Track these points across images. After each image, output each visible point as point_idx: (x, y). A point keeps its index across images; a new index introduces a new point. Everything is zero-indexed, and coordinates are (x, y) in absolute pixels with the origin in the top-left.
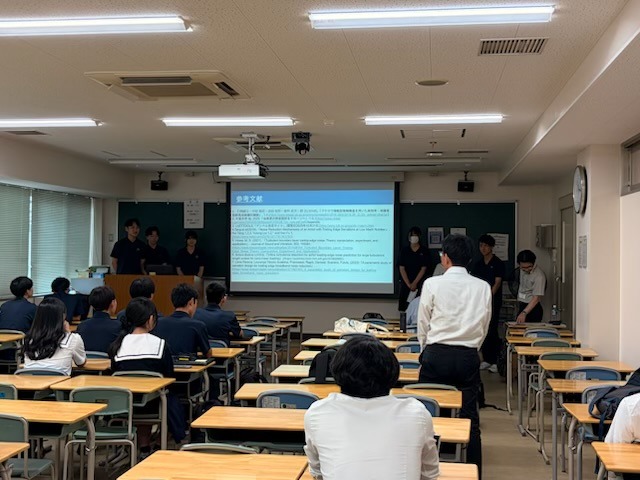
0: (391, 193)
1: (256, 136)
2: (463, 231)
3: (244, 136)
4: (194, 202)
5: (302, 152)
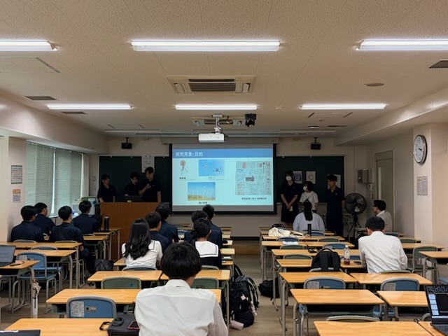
0: (271, 150)
1: (221, 116)
2: (314, 173)
3: (214, 116)
4: (148, 156)
5: (250, 126)
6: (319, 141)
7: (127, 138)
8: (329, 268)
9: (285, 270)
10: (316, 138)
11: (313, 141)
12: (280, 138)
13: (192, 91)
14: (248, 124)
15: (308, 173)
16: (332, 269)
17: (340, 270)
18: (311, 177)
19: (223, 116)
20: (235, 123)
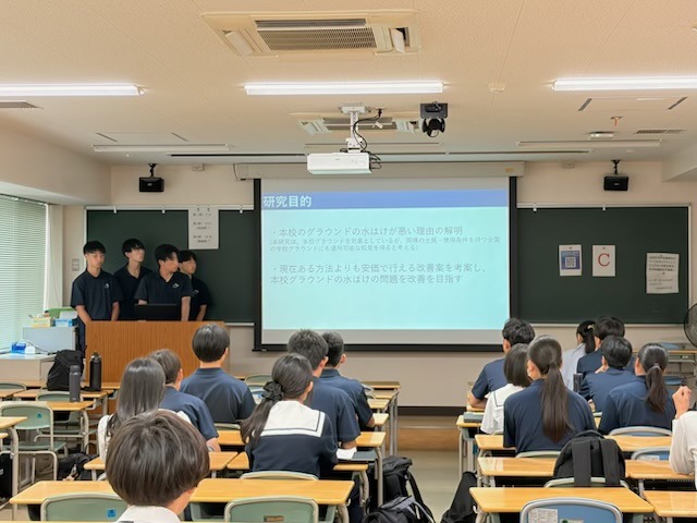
1: (362, 110)
2: (611, 249)
3: (345, 109)
4: (203, 210)
5: (434, 133)
6: (623, 170)
7: (154, 165)
8: (594, 479)
9: (493, 482)
10: (616, 162)
11: (608, 170)
12: (526, 163)
13: (272, 48)
14: (428, 129)
15: (597, 250)
16: (602, 480)
17: (622, 483)
18: (604, 260)
19: (369, 110)
20: (402, 125)
